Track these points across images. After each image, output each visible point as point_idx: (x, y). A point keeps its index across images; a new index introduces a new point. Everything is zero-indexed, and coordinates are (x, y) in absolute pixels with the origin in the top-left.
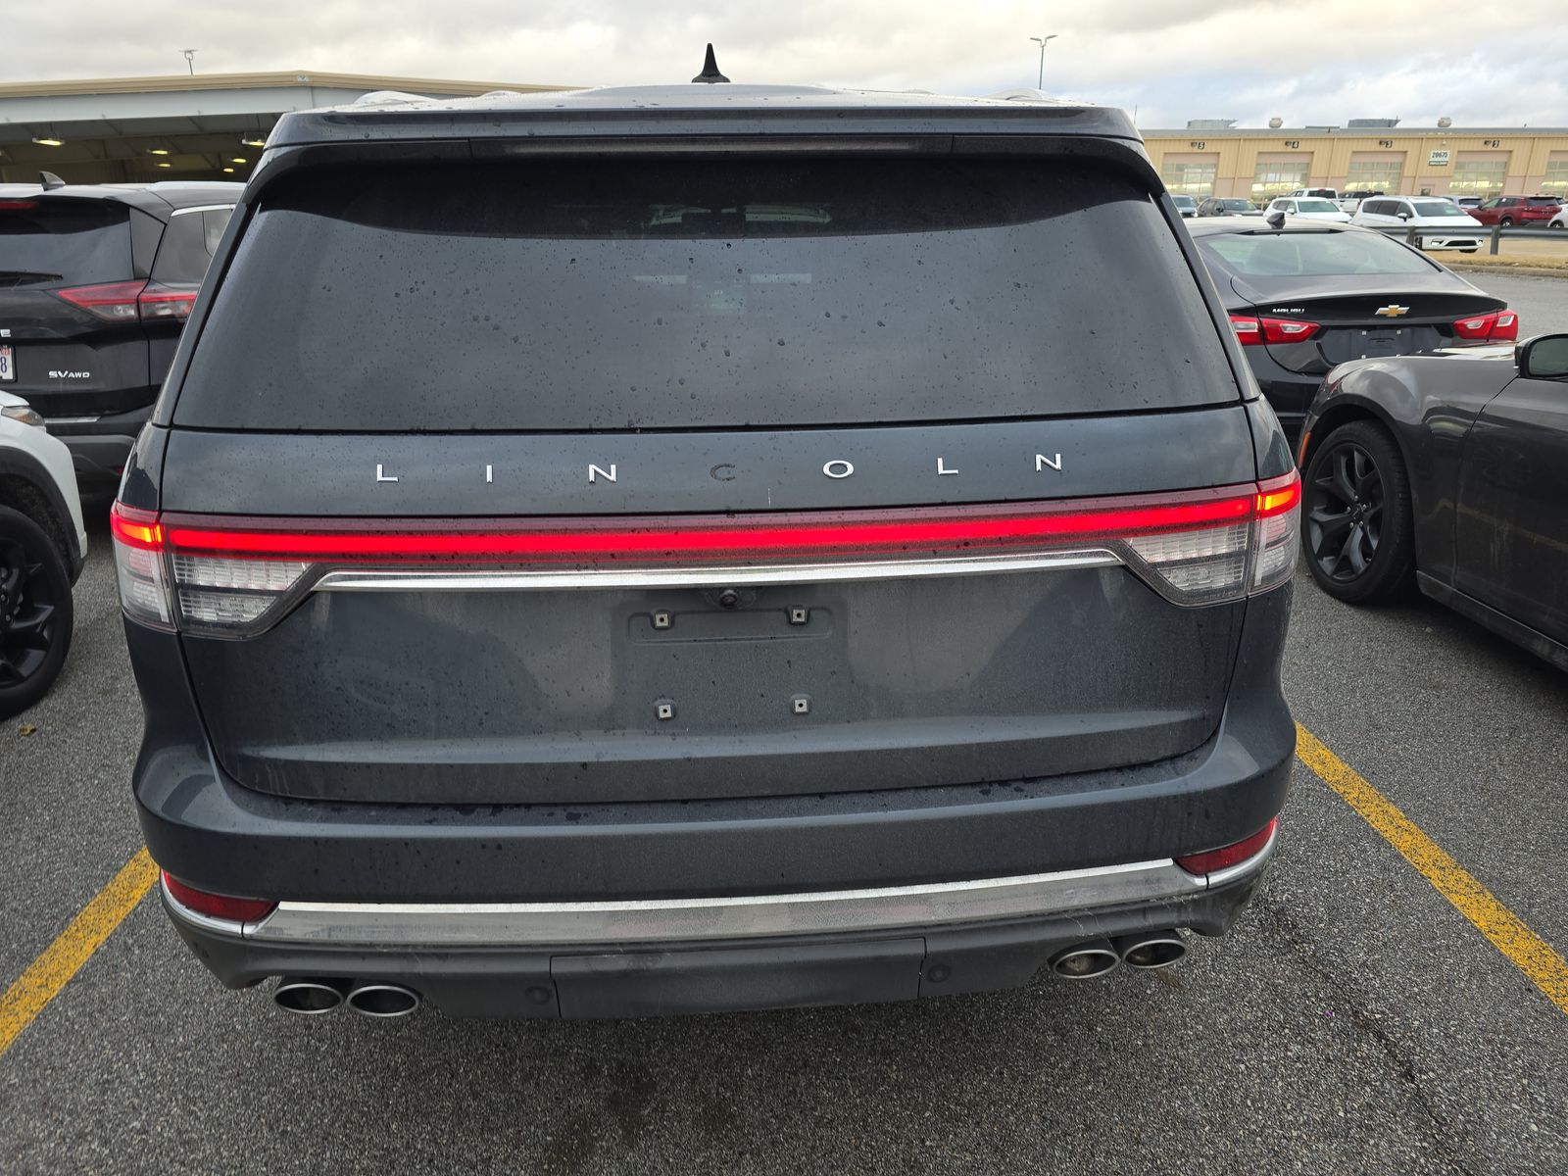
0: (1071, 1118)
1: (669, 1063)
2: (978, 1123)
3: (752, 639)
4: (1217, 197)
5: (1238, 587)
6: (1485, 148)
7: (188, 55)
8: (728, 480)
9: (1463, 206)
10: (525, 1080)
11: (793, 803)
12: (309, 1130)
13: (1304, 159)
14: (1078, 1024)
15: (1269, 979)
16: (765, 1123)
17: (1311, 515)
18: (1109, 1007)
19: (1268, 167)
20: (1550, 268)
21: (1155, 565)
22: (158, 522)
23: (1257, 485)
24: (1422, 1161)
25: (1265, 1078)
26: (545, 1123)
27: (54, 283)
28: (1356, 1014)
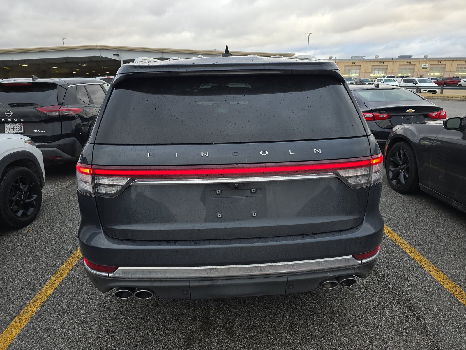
0: (326, 331)
1: (215, 317)
2: (301, 332)
3: (241, 197)
4: (360, 78)
5: (367, 183)
6: (438, 63)
7: (63, 40)
8: (236, 156)
9: (432, 80)
10: (177, 321)
11: (253, 240)
12: (118, 335)
13: (386, 67)
14: (328, 306)
15: (380, 295)
16: (243, 333)
17: (389, 168)
18: (336, 302)
19: (375, 70)
20: (458, 98)
21: (346, 177)
22: (91, 168)
23: (371, 157)
24: (423, 342)
25: (380, 320)
26: (183, 332)
27: (36, 106)
28: (404, 304)
